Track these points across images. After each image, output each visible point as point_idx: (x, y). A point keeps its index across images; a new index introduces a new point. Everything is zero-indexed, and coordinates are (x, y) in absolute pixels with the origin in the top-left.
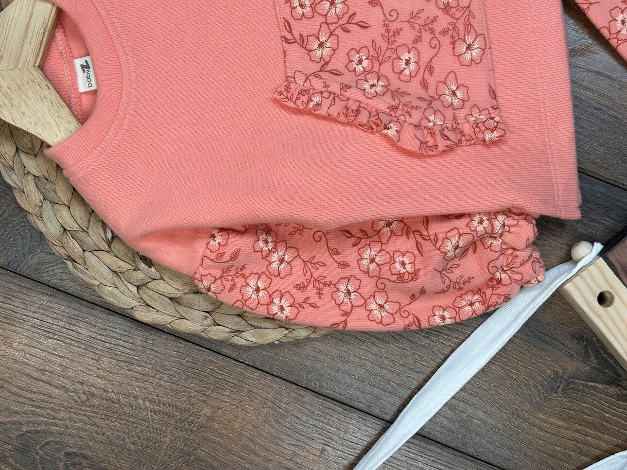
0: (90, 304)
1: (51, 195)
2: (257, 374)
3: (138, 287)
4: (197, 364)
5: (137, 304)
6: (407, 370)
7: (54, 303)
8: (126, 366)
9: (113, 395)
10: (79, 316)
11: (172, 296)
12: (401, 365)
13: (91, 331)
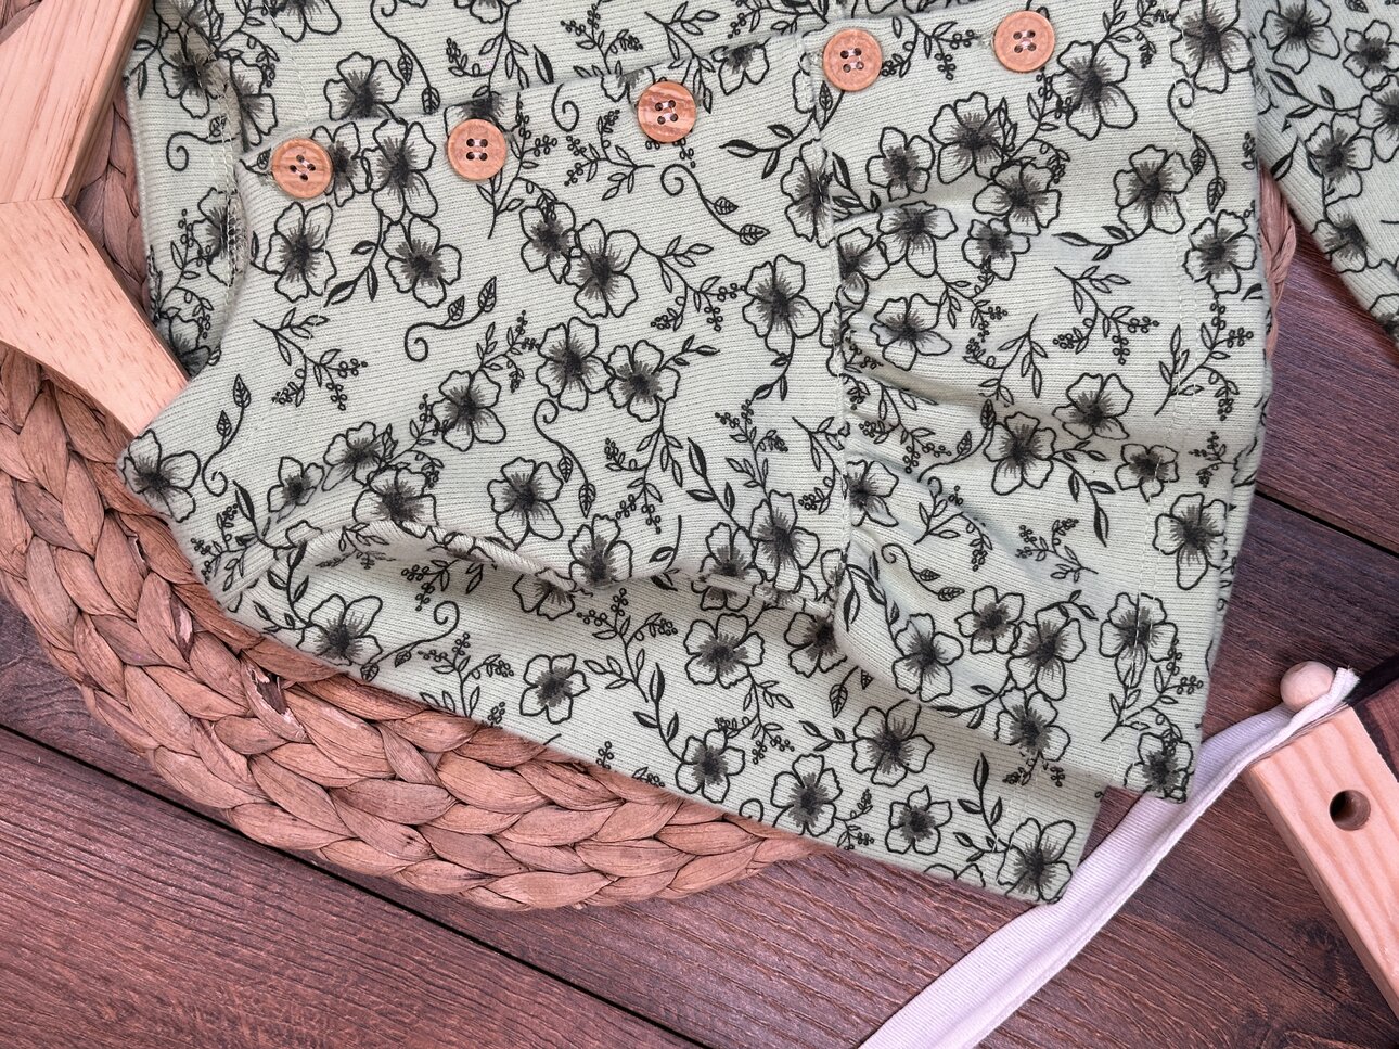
0: (135, 791)
1: (50, 527)
2: (529, 978)
3: (250, 759)
4: (384, 948)
5: (247, 799)
6: (891, 988)
7: (51, 784)
8: (216, 946)
9: (179, 1011)
10: (107, 820)
11: (332, 783)
12: (879, 974)
13: (134, 856)
